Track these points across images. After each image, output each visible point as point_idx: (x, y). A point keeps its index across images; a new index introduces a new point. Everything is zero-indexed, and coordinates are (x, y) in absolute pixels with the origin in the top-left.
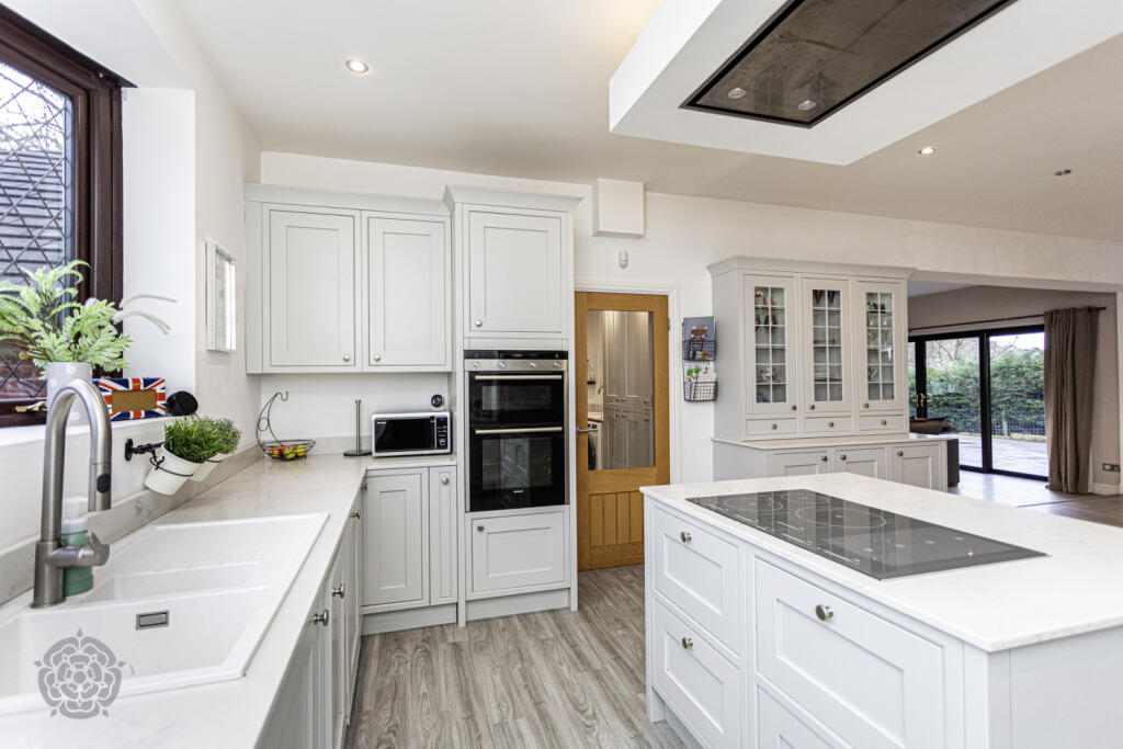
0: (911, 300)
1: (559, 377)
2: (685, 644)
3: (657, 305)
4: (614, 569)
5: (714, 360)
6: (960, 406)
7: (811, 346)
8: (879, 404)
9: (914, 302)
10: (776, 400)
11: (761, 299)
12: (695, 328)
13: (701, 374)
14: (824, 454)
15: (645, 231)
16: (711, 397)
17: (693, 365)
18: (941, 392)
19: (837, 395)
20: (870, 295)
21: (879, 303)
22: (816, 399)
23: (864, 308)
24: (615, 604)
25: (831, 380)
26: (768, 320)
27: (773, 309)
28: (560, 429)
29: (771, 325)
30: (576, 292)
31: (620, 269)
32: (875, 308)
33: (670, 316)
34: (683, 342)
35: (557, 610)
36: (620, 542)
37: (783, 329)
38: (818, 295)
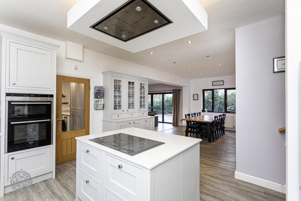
0: (149, 85)
1: (50, 103)
2: (87, 182)
3: (87, 82)
4: (70, 161)
5: (103, 98)
6: (159, 108)
7: (128, 95)
8: (142, 109)
9: (150, 86)
10: (119, 109)
11: (116, 83)
12: (98, 89)
13: (99, 102)
14: (129, 122)
15: (83, 59)
16: (102, 108)
17: (97, 99)
18: (156, 105)
19: (133, 108)
20: (141, 84)
21: (143, 86)
22: (129, 109)
23: (139, 87)
24: (69, 173)
25: (132, 104)
26: (117, 88)
27: (119, 85)
28: (50, 120)
29: (118, 89)
30: (57, 75)
31: (75, 70)
32: (142, 87)
33: (91, 85)
34: (95, 93)
35: (47, 180)
36: (72, 153)
37: (121, 91)
38: (129, 83)
